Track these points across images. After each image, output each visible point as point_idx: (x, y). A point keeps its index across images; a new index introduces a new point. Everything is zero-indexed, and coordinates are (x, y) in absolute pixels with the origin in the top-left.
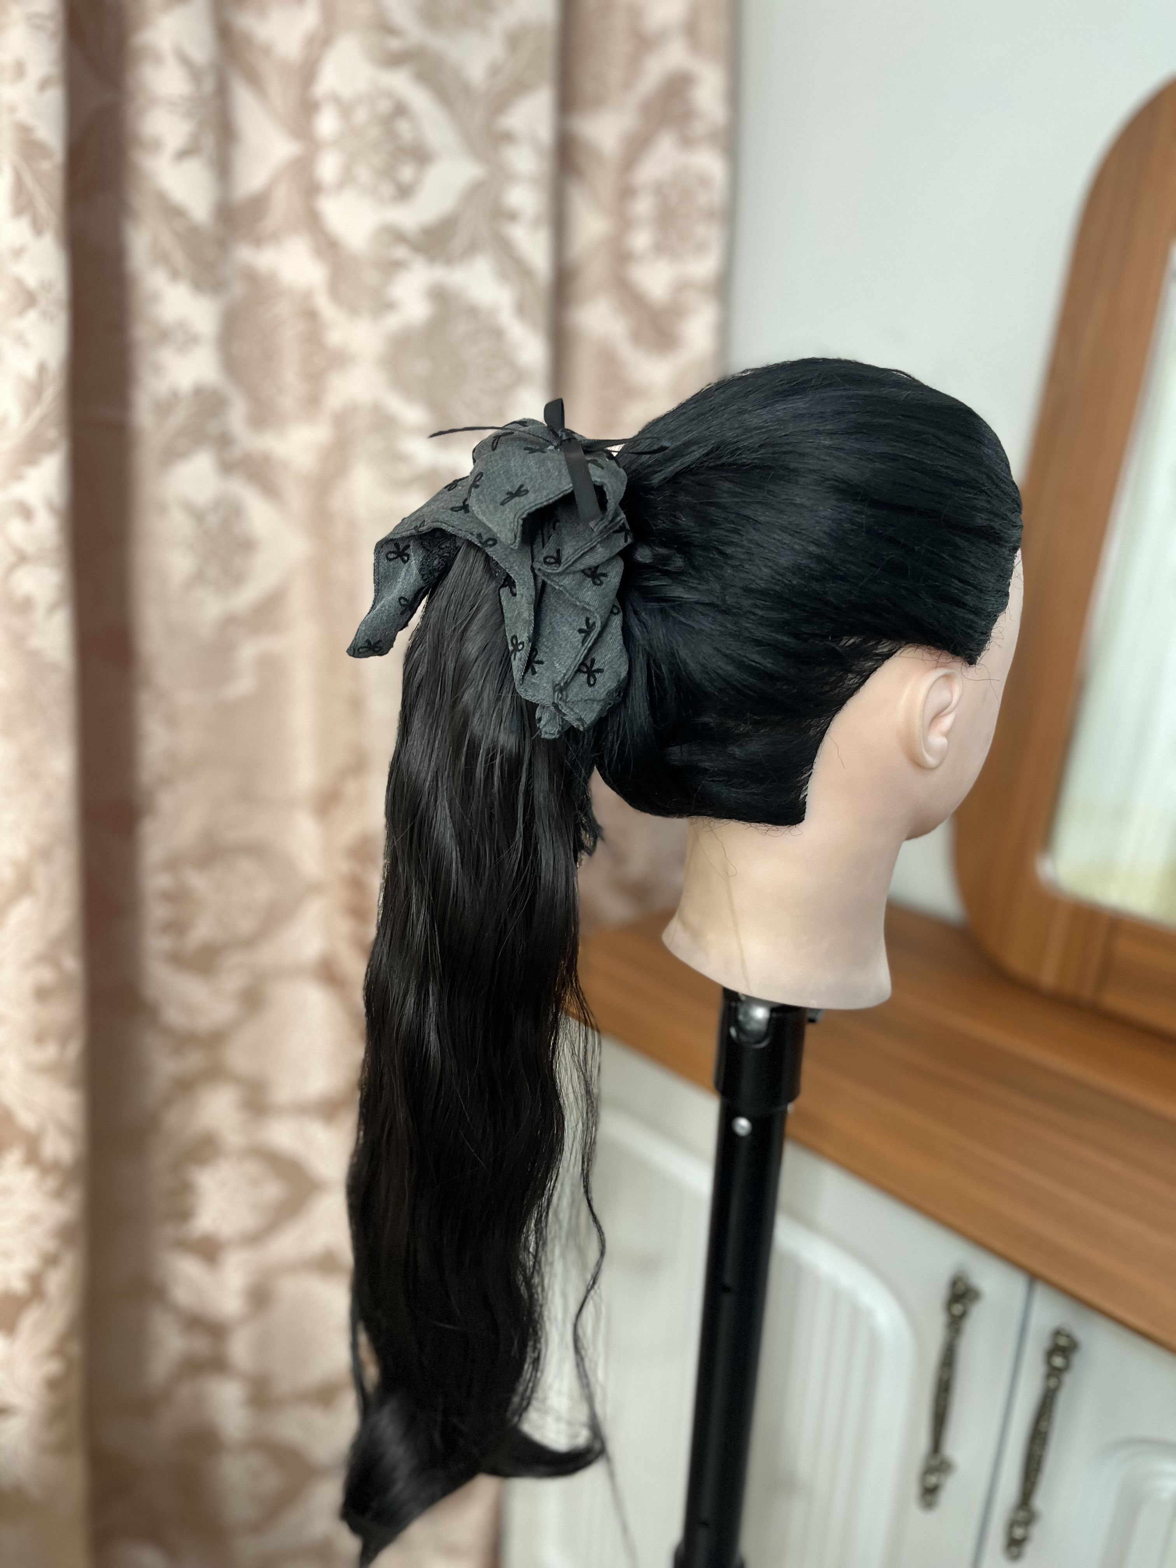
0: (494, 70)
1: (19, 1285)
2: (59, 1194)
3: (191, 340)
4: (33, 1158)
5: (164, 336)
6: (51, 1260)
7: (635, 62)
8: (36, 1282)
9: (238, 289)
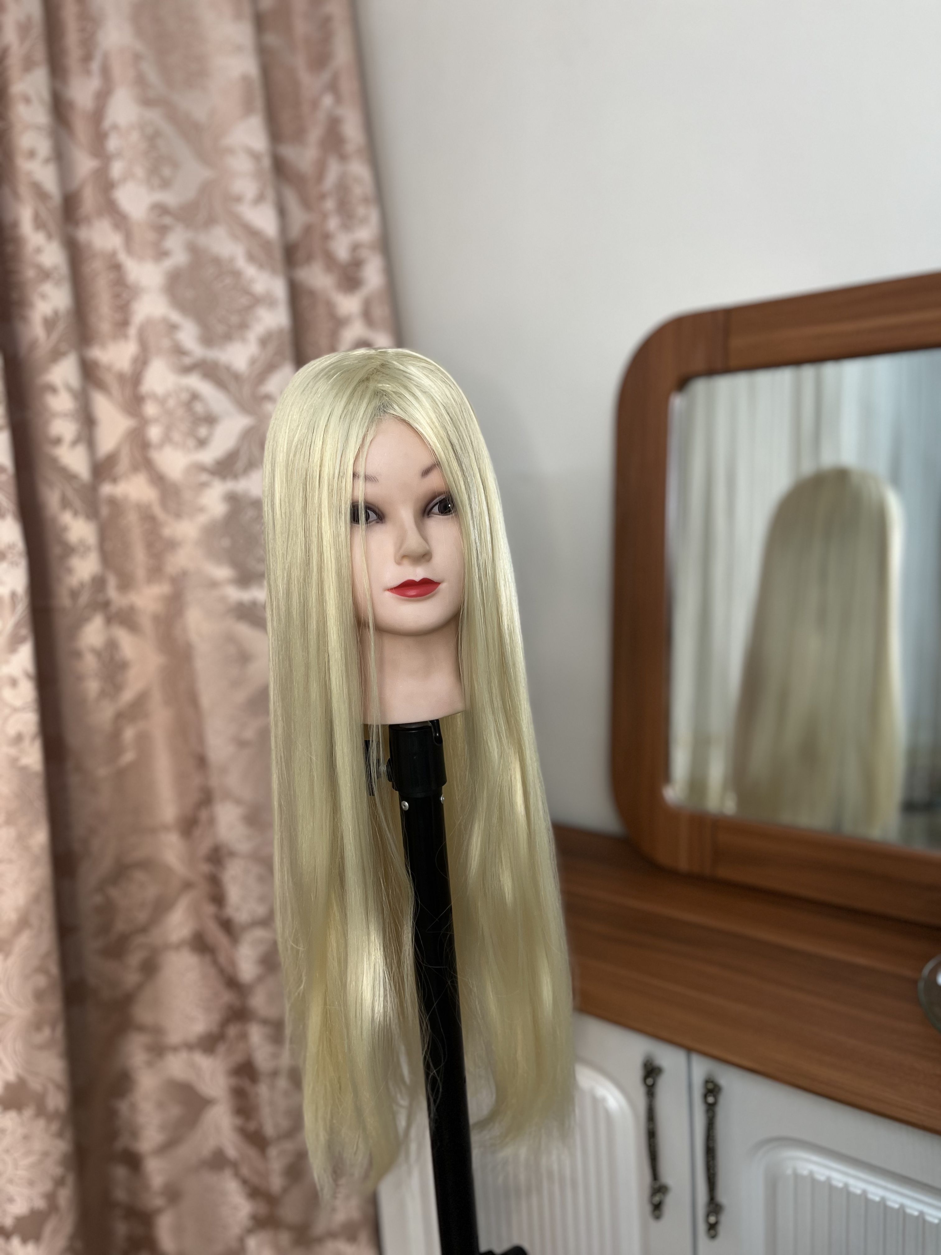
0: (253, 361)
1: (40, 1204)
2: (60, 1134)
3: (83, 550)
4: (41, 1111)
6: (59, 1182)
8: (52, 1200)
9: (105, 512)
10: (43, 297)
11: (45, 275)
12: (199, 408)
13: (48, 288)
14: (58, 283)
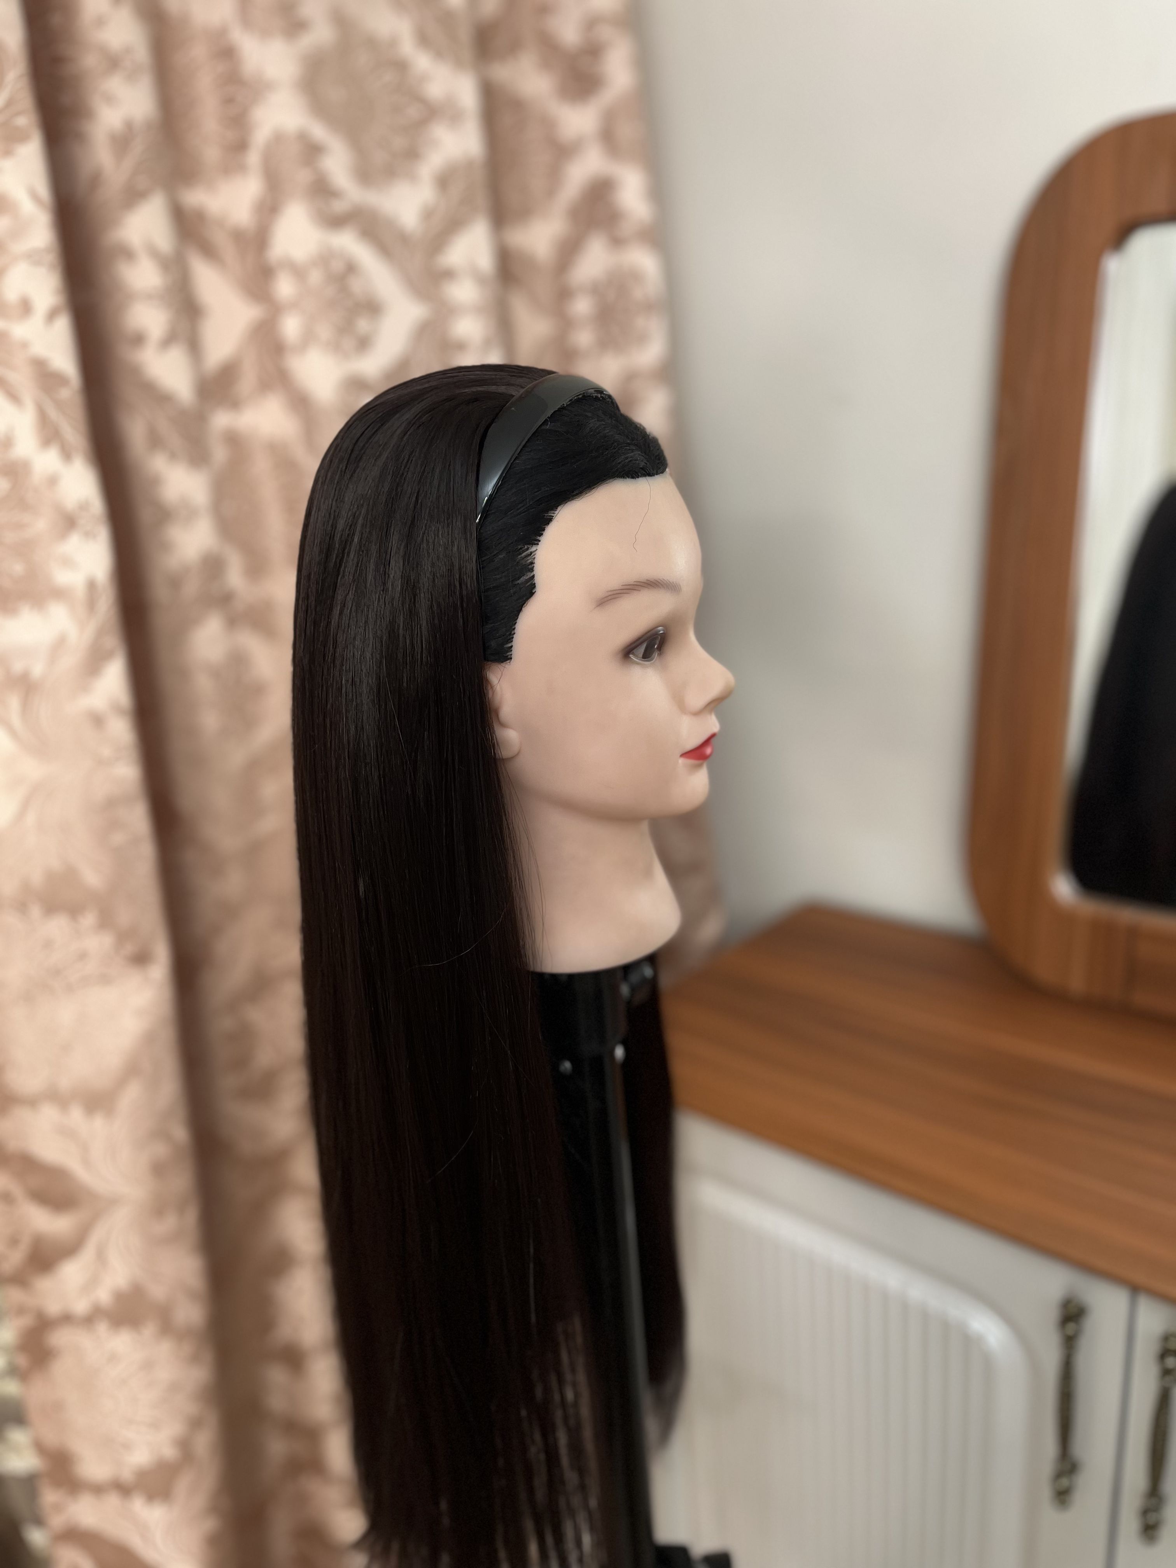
0: (427, 213)
1: (169, 1452)
2: (194, 1359)
3: (190, 514)
4: (167, 1327)
5: (165, 515)
6: (195, 1424)
7: (555, 174)
8: (184, 1445)
9: (220, 454)
10: (110, 99)
11: (113, 62)
12: (356, 286)
13: (115, 84)
14: (132, 77)
